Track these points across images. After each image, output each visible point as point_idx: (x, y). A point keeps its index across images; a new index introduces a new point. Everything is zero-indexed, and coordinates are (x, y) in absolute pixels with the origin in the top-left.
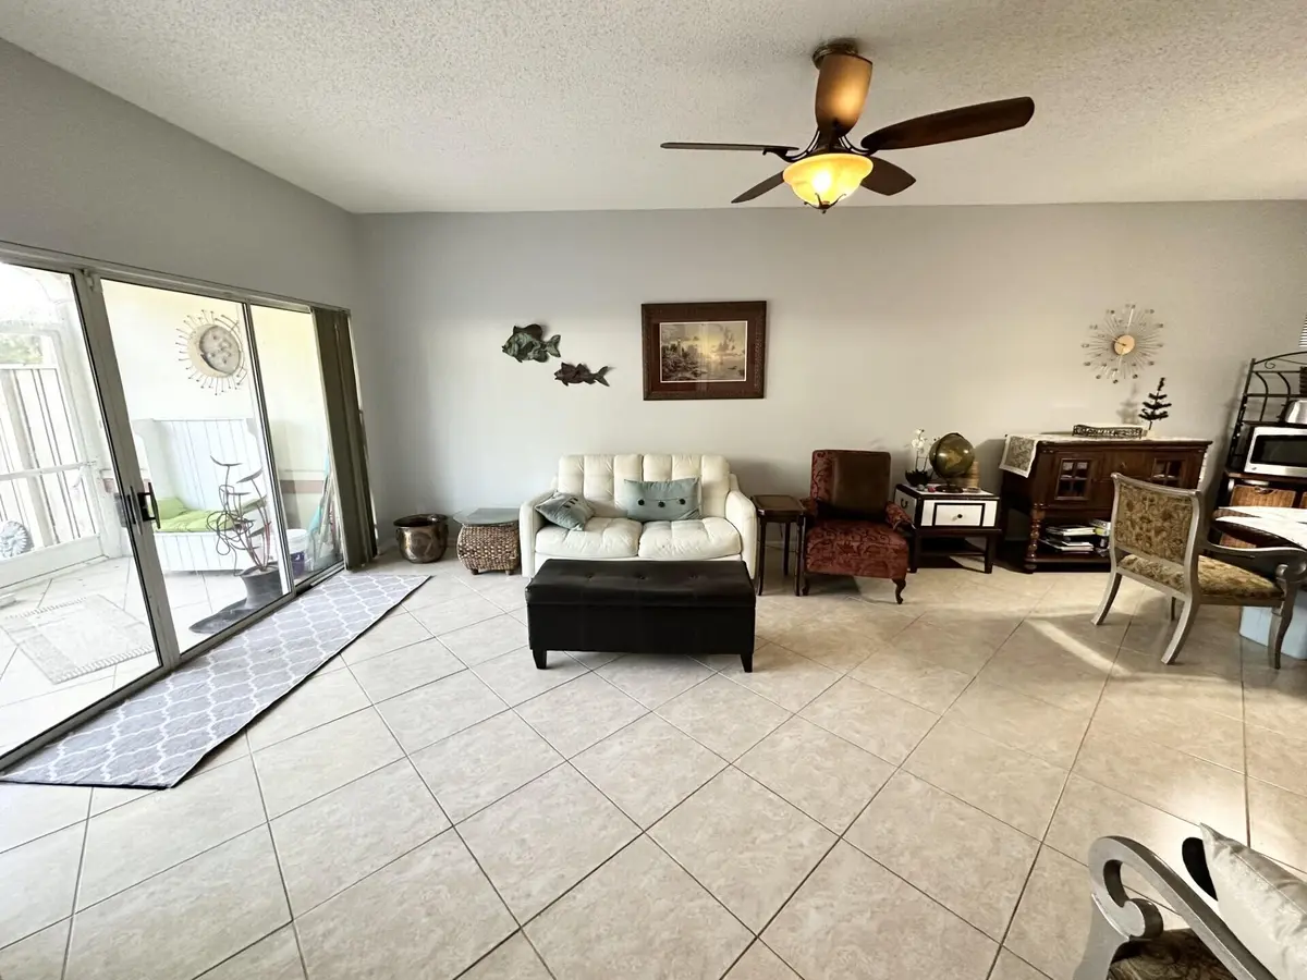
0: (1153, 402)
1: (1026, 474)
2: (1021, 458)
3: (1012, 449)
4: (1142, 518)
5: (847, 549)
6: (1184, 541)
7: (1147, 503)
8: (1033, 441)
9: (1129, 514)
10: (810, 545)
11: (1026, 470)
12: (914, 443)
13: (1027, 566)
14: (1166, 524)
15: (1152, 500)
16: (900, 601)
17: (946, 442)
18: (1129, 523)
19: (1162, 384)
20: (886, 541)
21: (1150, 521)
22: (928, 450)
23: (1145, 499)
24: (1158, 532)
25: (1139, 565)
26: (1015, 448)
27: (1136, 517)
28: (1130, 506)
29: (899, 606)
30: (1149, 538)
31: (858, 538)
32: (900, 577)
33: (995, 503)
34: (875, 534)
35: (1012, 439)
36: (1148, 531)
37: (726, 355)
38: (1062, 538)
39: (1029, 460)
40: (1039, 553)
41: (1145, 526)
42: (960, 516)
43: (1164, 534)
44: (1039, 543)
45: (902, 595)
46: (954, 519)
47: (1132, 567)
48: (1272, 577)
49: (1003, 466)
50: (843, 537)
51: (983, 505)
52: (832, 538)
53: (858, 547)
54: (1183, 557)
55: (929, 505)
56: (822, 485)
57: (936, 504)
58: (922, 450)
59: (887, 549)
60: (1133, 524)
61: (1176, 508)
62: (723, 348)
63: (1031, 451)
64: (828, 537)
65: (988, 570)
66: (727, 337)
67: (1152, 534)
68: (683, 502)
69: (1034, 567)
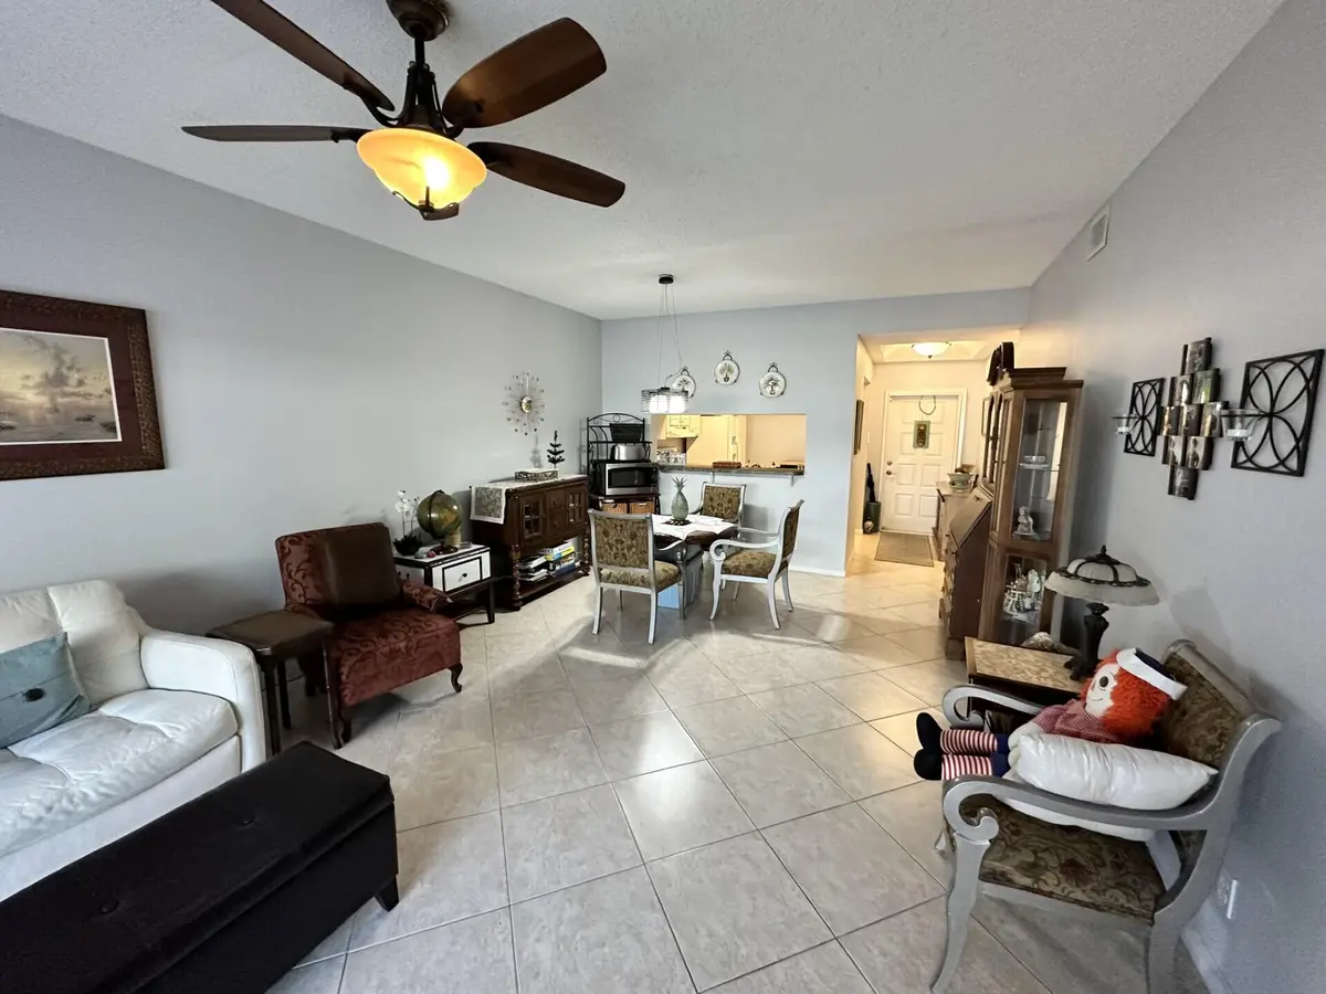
0: (552, 449)
1: (501, 521)
2: (490, 507)
3: (479, 500)
4: (616, 541)
5: (393, 654)
6: (646, 552)
7: (619, 528)
8: (501, 490)
9: (606, 539)
10: (345, 670)
11: (499, 517)
12: (398, 505)
13: (516, 605)
14: (634, 542)
15: (621, 526)
16: (458, 688)
17: (435, 501)
18: (607, 546)
19: (556, 436)
20: (434, 627)
21: (622, 542)
22: (413, 512)
23: (616, 526)
24: (629, 548)
25: (615, 577)
26: (484, 498)
27: (612, 541)
28: (606, 534)
29: (459, 694)
30: (624, 554)
31: (402, 636)
32: (455, 663)
33: (488, 553)
34: (415, 624)
35: (477, 490)
36: (622, 549)
37: (65, 395)
38: (528, 570)
39: (500, 507)
40: (522, 590)
41: (619, 546)
42: (465, 575)
43: (634, 549)
44: (520, 581)
45: (460, 681)
46: (460, 580)
47: (611, 580)
48: (673, 562)
49: (474, 517)
50: (383, 641)
51: (480, 558)
52: (372, 648)
53: (406, 647)
54: (647, 563)
55: (437, 572)
56: (309, 582)
57: (443, 569)
58: (408, 513)
59: (438, 636)
60: (611, 547)
61: (638, 528)
62: (56, 381)
63: (500, 499)
64: (364, 650)
65: (491, 620)
66: (61, 362)
67: (626, 551)
68: (35, 695)
69: (521, 603)
